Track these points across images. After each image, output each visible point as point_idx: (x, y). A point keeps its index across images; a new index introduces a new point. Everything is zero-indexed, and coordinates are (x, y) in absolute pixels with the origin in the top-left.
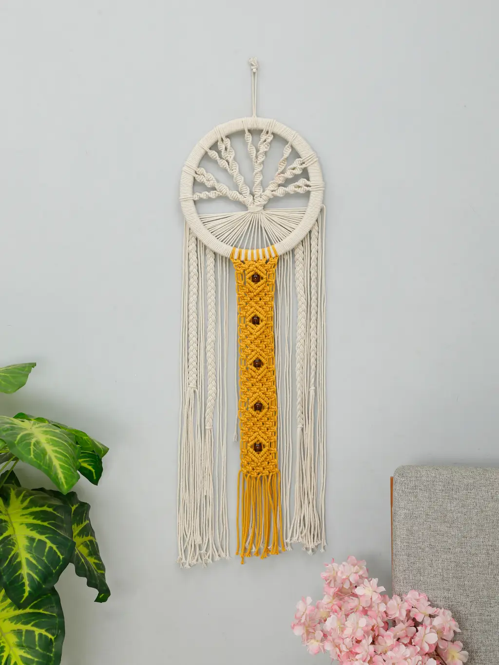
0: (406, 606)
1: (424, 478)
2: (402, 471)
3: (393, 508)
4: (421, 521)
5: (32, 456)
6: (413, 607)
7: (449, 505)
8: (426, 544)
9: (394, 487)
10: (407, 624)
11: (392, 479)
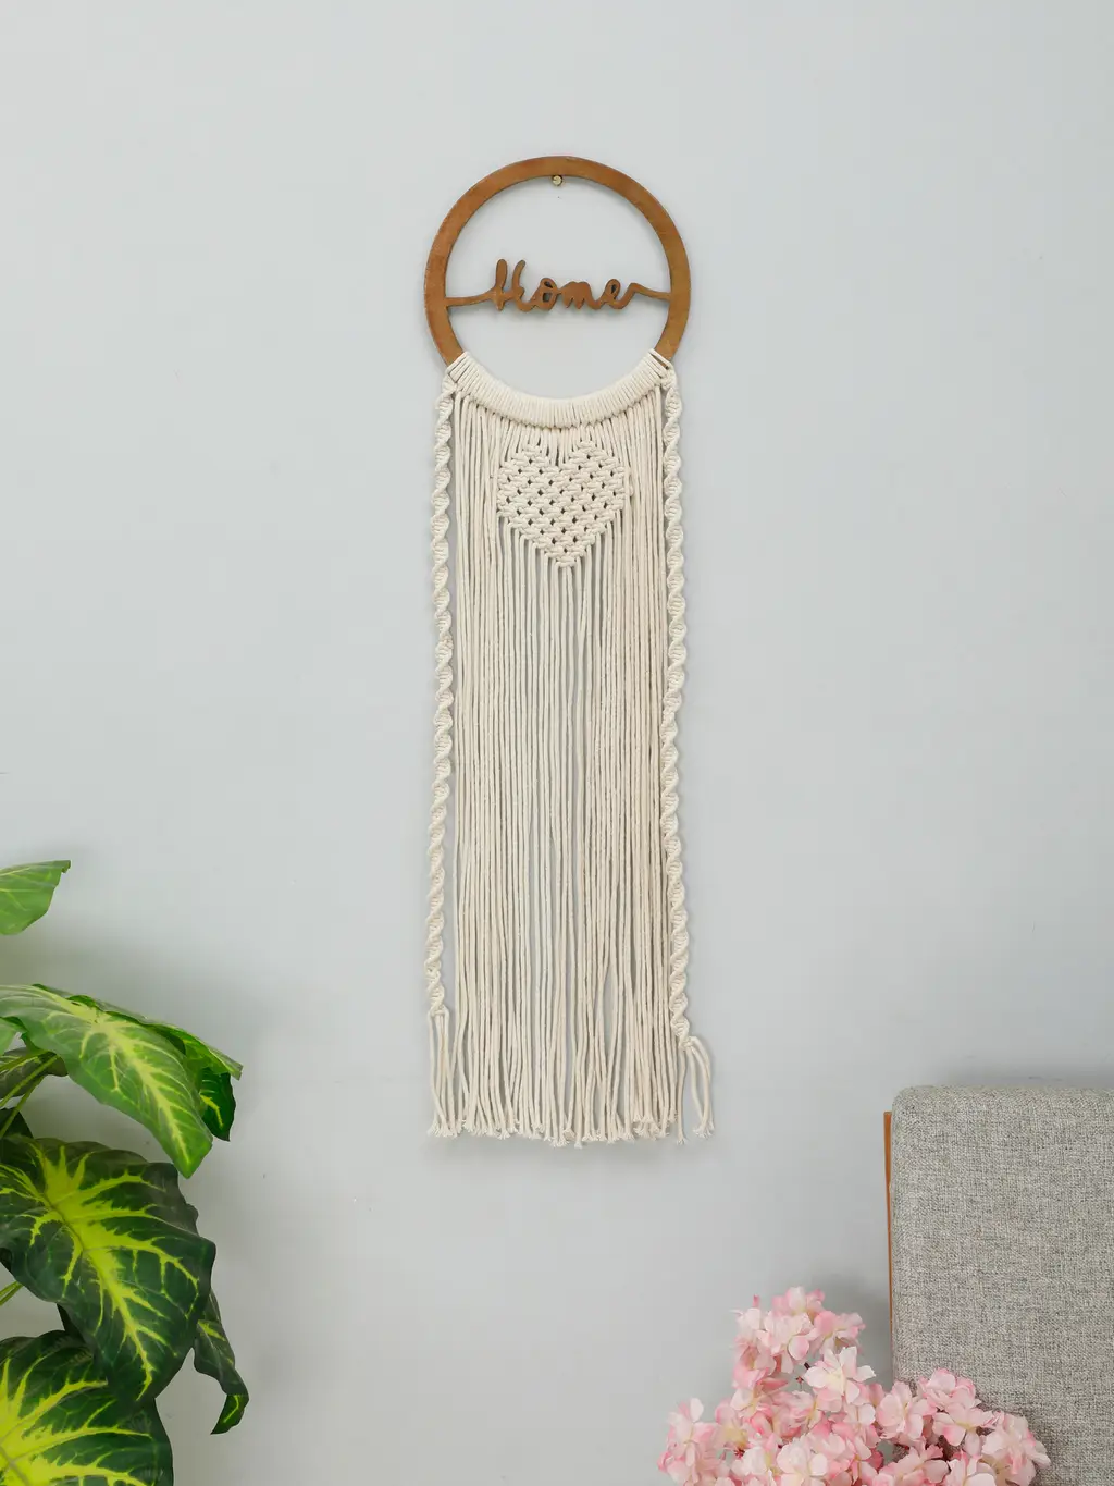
0: (923, 1407)
1: (962, 1116)
2: (911, 1100)
3: (892, 1185)
4: (959, 1215)
5: (117, 1089)
6: (939, 1411)
7: (1021, 1178)
8: (970, 1269)
9: (894, 1137)
10: (926, 1455)
11: (888, 1118)
